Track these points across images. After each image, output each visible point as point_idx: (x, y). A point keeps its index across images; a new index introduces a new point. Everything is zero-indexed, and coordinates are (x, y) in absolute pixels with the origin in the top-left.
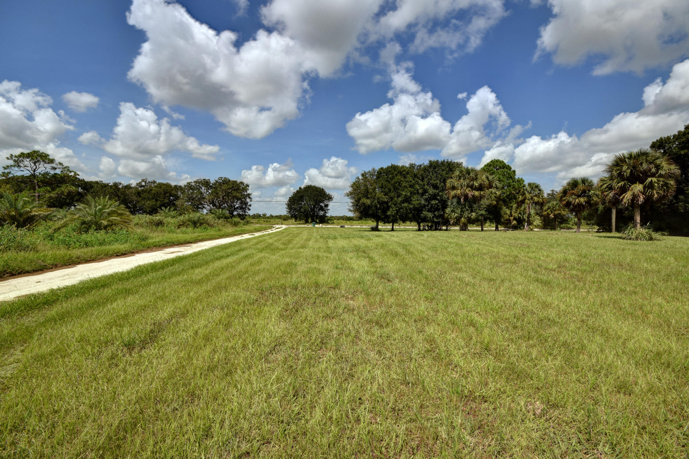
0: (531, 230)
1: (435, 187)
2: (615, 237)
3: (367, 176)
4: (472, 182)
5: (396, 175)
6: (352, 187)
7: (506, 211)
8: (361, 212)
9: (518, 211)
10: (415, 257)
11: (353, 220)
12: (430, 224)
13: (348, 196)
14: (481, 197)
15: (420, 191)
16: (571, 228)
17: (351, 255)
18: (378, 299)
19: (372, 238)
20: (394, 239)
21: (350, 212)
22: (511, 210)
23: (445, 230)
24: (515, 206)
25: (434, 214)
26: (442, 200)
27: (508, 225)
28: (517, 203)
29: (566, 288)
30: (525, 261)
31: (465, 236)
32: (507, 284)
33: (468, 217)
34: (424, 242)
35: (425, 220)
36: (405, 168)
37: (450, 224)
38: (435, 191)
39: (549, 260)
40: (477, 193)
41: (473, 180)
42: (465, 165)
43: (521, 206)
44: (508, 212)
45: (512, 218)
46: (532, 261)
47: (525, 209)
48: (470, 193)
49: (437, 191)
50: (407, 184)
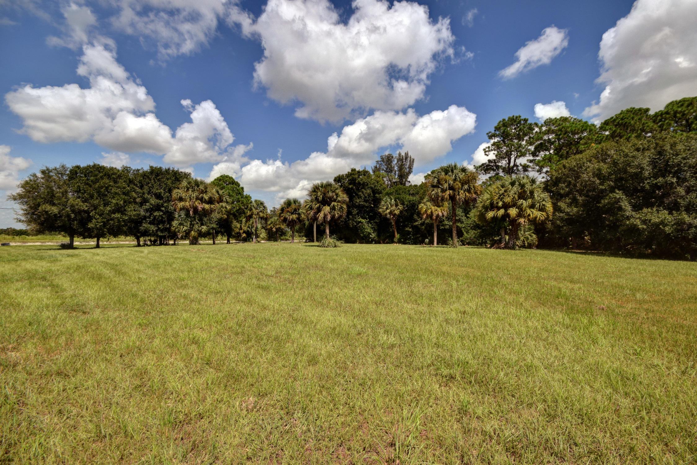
0: (259, 242)
1: (158, 196)
2: (315, 246)
3: (51, 174)
4: (201, 195)
5: (102, 178)
6: (22, 187)
7: (236, 225)
8: (41, 224)
9: (247, 224)
10: (128, 278)
11: (28, 235)
12: (153, 239)
13: (15, 199)
14: (212, 211)
15: (138, 200)
16: (288, 240)
17: (19, 285)
18: (62, 340)
19: (60, 258)
20: (98, 258)
21: (20, 224)
22: (241, 223)
23: (172, 245)
24: (244, 220)
25: (158, 227)
26: (168, 212)
27: (238, 237)
28: (246, 217)
29: (280, 290)
30: (250, 271)
31: (194, 251)
32: (233, 294)
33: (198, 230)
34: (143, 260)
35: (145, 233)
36: (116, 171)
37: (178, 238)
38: (158, 201)
39: (269, 267)
40: (207, 206)
41: (202, 192)
42: (193, 176)
43: (249, 220)
44: (238, 226)
45: (241, 231)
46: (256, 270)
47: (253, 223)
48: (200, 206)
49: (161, 201)
50: (118, 191)
